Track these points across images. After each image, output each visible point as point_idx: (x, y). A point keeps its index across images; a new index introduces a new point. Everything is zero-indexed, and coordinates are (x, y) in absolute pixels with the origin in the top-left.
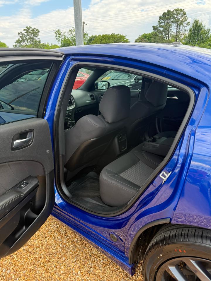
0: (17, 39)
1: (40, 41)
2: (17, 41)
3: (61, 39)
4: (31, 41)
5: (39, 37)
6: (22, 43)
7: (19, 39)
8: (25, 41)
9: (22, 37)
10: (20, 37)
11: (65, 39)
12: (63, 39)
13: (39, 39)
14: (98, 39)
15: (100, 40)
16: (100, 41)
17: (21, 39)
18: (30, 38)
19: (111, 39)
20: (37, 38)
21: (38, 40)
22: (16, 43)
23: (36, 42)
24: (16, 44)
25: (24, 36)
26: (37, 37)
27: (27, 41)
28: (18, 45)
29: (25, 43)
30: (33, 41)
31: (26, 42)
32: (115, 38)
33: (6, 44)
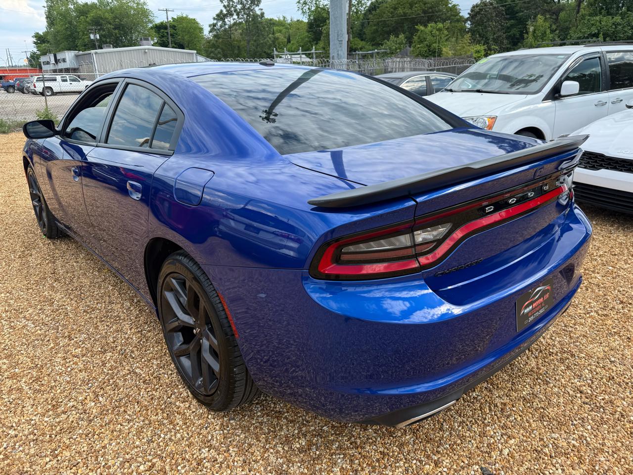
0: (218, 12)
1: (262, 14)
2: (217, 15)
3: (309, 8)
4: (245, 14)
5: (261, 6)
6: (226, 20)
7: (221, 11)
8: (232, 15)
9: (228, 6)
10: (224, 6)
11: (317, 7)
12: (313, 9)
13: (262, 9)
14: (387, 7)
15: (392, 8)
16: (392, 10)
17: (225, 12)
18: (244, 8)
19: (416, 5)
20: (257, 9)
21: (259, 12)
22: (214, 19)
23: (255, 16)
24: (215, 22)
25: (233, 5)
26: (258, 5)
27: (238, 15)
28: (220, 23)
29: (234, 19)
30: (248, 15)
31: (235, 17)
32: (425, 4)
33: (198, 21)
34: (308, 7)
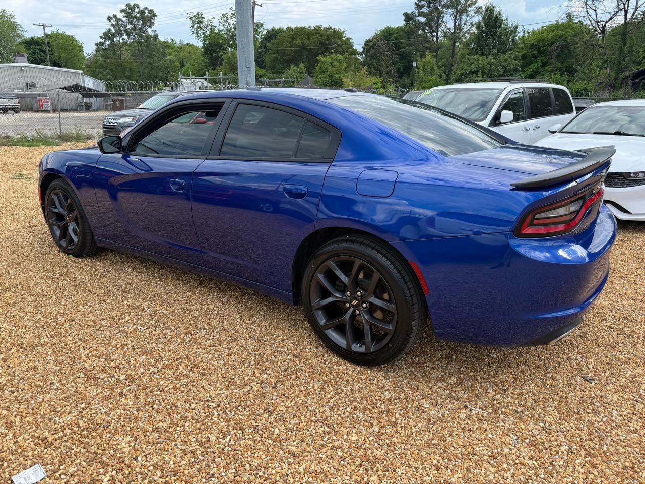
0: (105, 30)
1: (156, 36)
2: (105, 34)
3: (203, 33)
4: (136, 34)
5: (154, 28)
6: (115, 40)
7: (109, 30)
8: (122, 35)
9: (117, 24)
10: (112, 25)
11: (212, 31)
12: (208, 33)
13: (155, 31)
14: (285, 37)
15: (290, 38)
16: (290, 40)
17: (113, 31)
18: (134, 28)
19: (314, 37)
20: (149, 30)
21: (152, 34)
22: (101, 38)
23: (148, 37)
24: (102, 41)
25: (122, 24)
26: (150, 26)
27: (128, 35)
28: (108, 43)
29: (124, 39)
30: (140, 36)
31: (125, 37)
32: (321, 36)
33: (77, 38)
34: (202, 31)
